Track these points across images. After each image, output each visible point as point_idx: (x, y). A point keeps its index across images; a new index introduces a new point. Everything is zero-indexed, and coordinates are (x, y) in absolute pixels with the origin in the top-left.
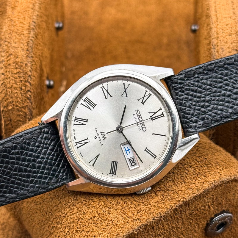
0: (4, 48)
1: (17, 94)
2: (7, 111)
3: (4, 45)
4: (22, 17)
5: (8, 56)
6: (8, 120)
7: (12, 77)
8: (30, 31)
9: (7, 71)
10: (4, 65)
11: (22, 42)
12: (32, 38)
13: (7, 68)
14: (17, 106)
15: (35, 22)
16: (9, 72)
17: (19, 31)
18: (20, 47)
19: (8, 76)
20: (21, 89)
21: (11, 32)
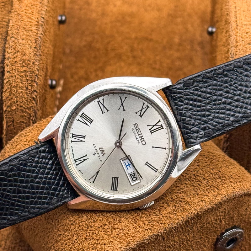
0: (10, 44)
1: (22, 94)
2: (10, 111)
3: (11, 41)
4: (30, 11)
5: (15, 53)
6: (11, 121)
7: (18, 75)
8: (38, 27)
9: (12, 69)
10: (9, 62)
11: (30, 38)
12: (41, 35)
13: (13, 66)
14: (21, 106)
15: (43, 18)
16: (15, 70)
17: (27, 27)
18: (27, 44)
19: (13, 74)
20: (27, 88)
21: (18, 27)
